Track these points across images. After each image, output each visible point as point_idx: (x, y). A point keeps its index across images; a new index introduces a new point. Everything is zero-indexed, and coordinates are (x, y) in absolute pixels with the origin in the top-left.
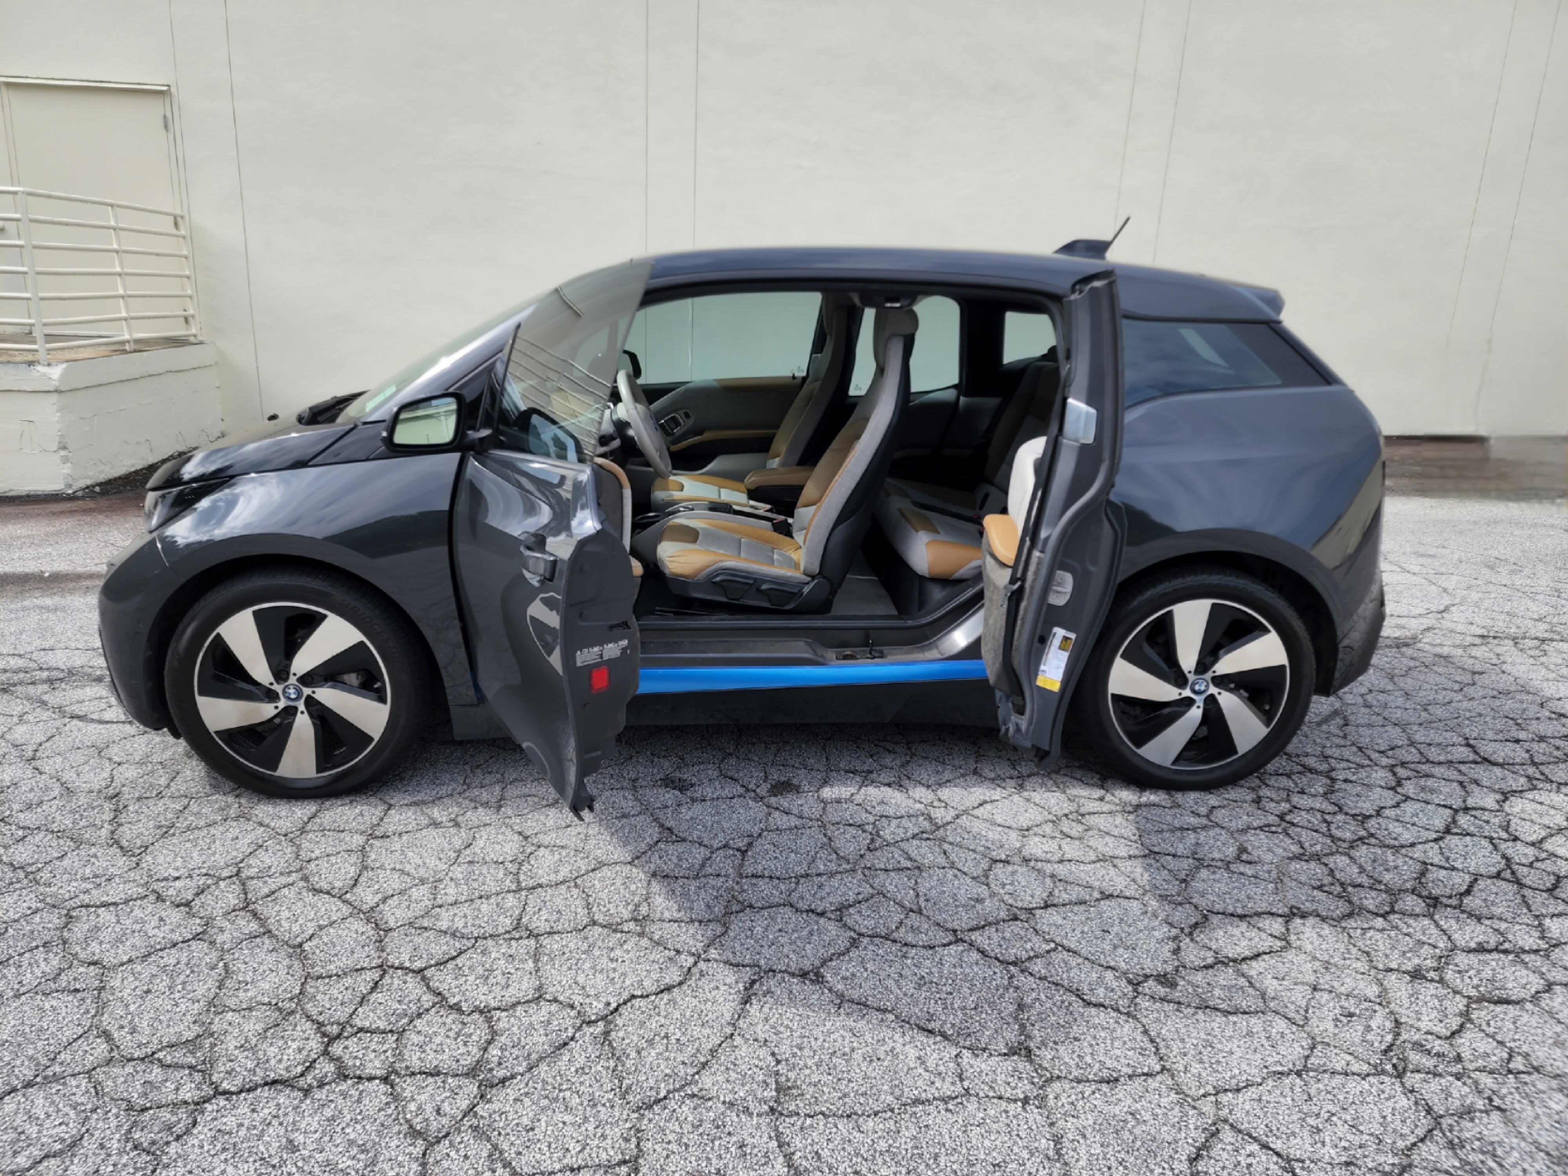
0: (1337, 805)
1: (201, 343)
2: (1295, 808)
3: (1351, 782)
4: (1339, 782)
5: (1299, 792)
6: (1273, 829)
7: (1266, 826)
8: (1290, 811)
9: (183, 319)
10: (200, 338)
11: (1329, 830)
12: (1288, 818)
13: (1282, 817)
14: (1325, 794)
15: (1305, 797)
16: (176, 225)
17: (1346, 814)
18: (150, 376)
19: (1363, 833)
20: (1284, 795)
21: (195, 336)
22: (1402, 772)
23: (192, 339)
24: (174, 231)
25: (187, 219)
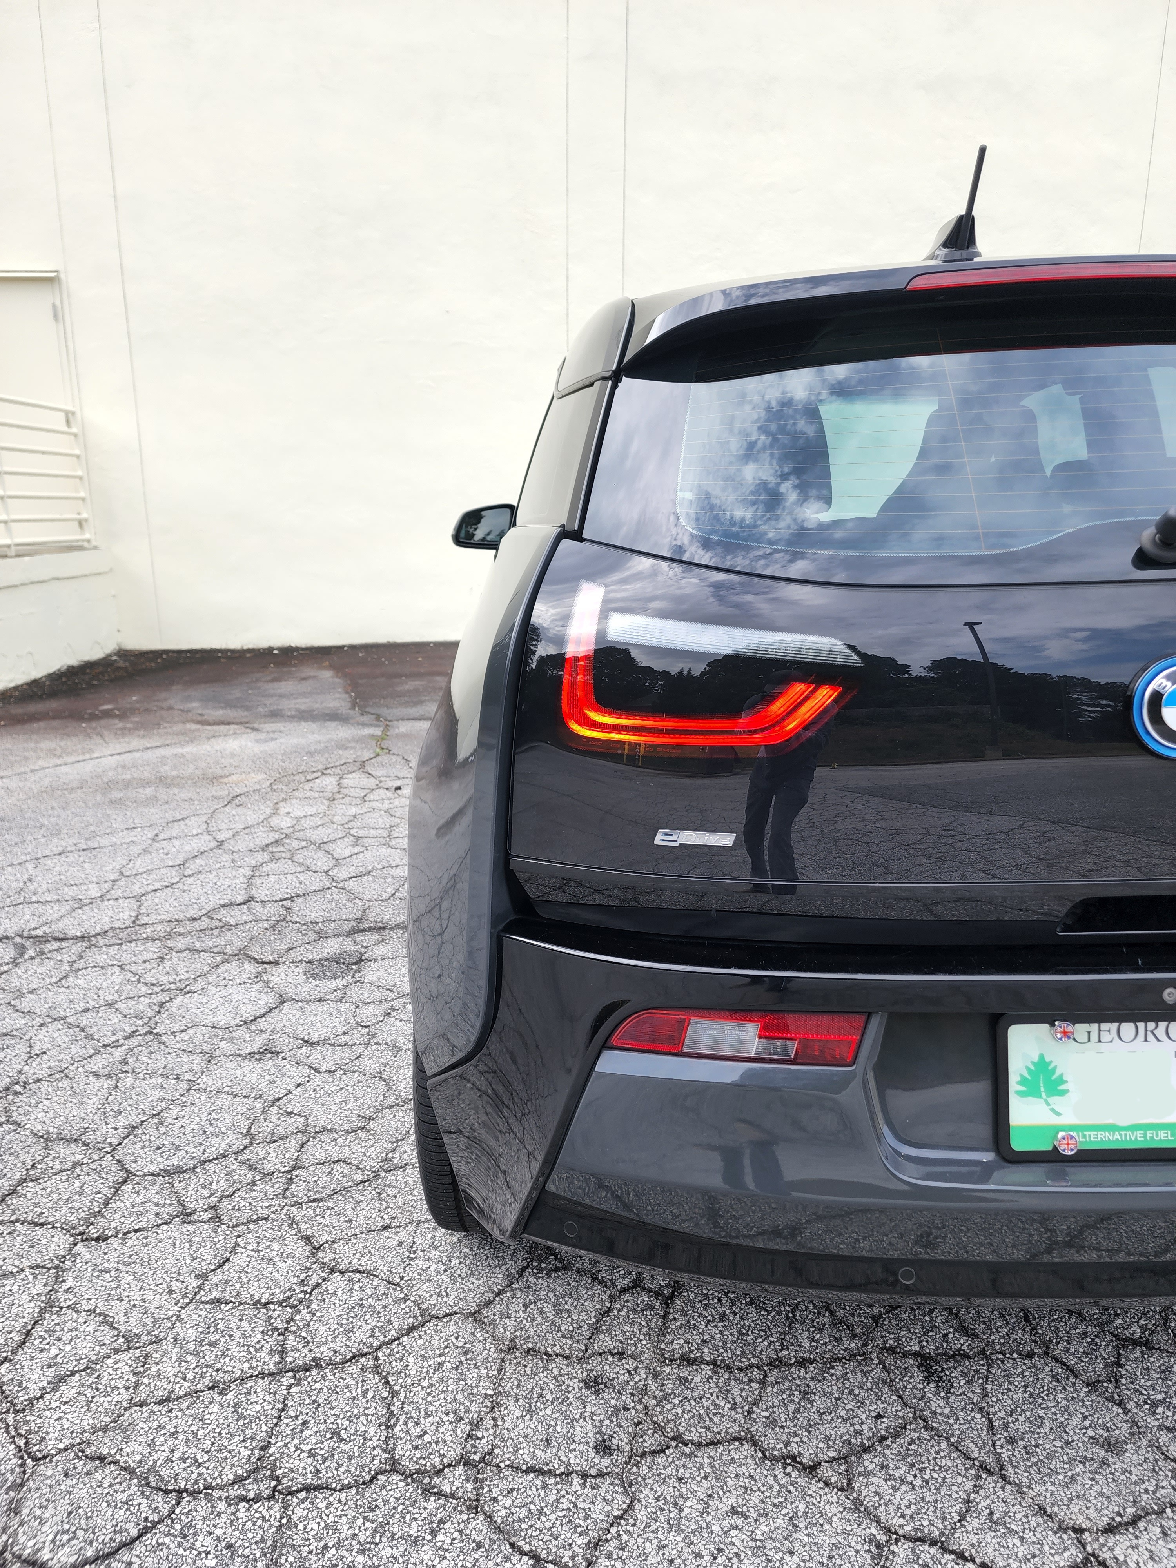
1: (96, 548)
9: (76, 523)
10: (94, 543)
16: (68, 422)
18: (32, 583)
21: (88, 541)
23: (86, 544)
24: (65, 429)
25: (78, 415)
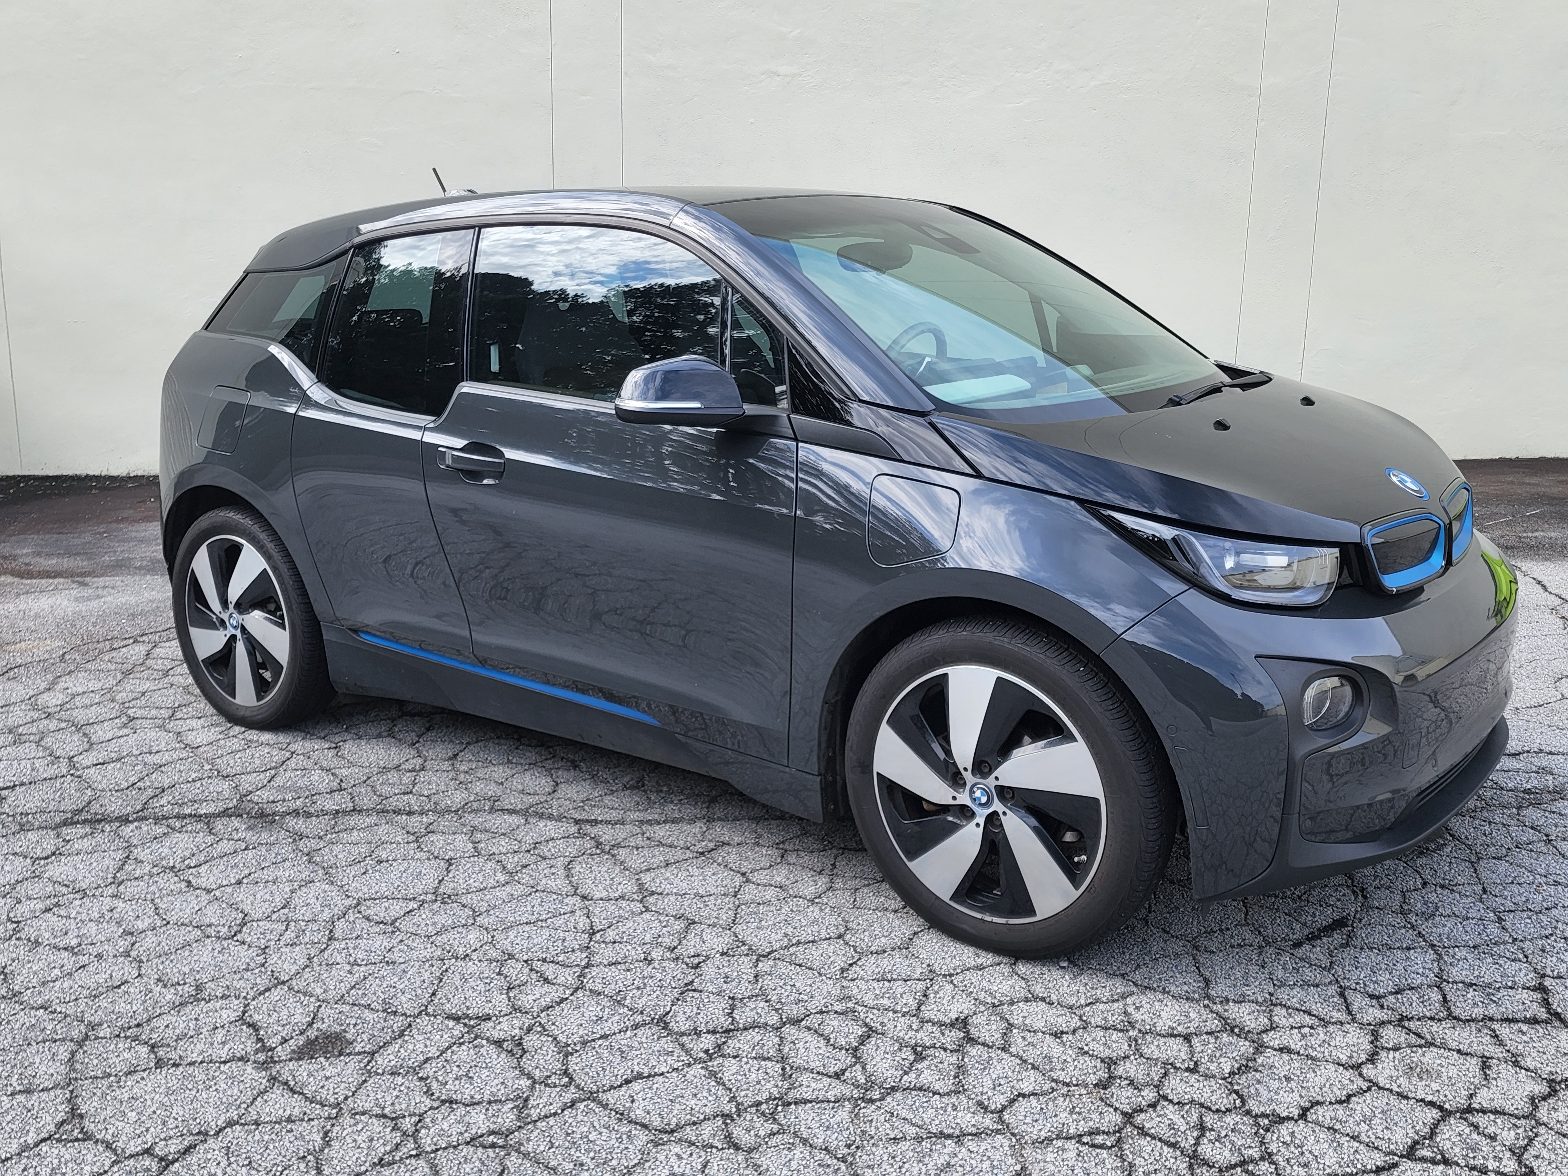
0: (1241, 1097)
2: (1165, 1098)
3: (1289, 1051)
4: (1269, 1052)
5: (1188, 1069)
6: (1099, 1139)
7: (1090, 1133)
8: (1153, 1106)
11: (1197, 1144)
12: (1139, 1119)
13: (1128, 1117)
14: (1232, 1074)
15: (1193, 1078)
17: (1248, 1113)
19: (1255, 1153)
20: (1156, 1073)
22: (1391, 1035)
